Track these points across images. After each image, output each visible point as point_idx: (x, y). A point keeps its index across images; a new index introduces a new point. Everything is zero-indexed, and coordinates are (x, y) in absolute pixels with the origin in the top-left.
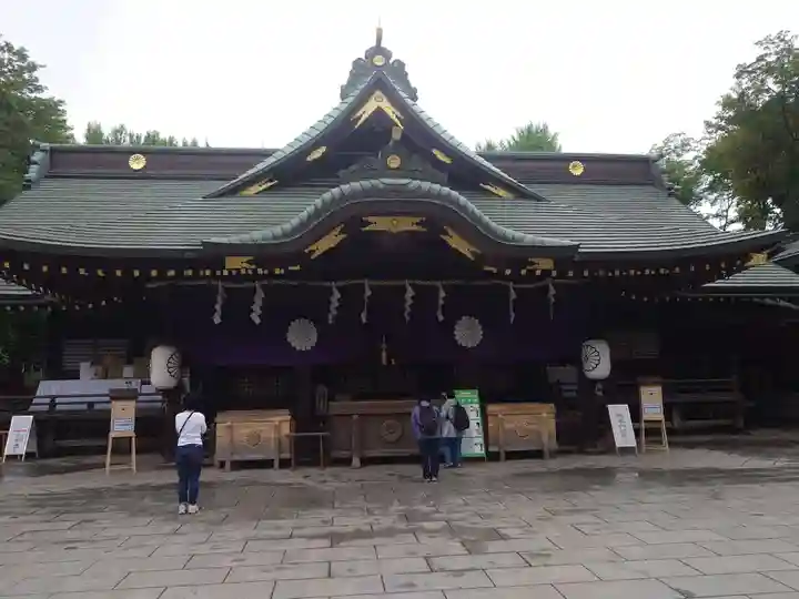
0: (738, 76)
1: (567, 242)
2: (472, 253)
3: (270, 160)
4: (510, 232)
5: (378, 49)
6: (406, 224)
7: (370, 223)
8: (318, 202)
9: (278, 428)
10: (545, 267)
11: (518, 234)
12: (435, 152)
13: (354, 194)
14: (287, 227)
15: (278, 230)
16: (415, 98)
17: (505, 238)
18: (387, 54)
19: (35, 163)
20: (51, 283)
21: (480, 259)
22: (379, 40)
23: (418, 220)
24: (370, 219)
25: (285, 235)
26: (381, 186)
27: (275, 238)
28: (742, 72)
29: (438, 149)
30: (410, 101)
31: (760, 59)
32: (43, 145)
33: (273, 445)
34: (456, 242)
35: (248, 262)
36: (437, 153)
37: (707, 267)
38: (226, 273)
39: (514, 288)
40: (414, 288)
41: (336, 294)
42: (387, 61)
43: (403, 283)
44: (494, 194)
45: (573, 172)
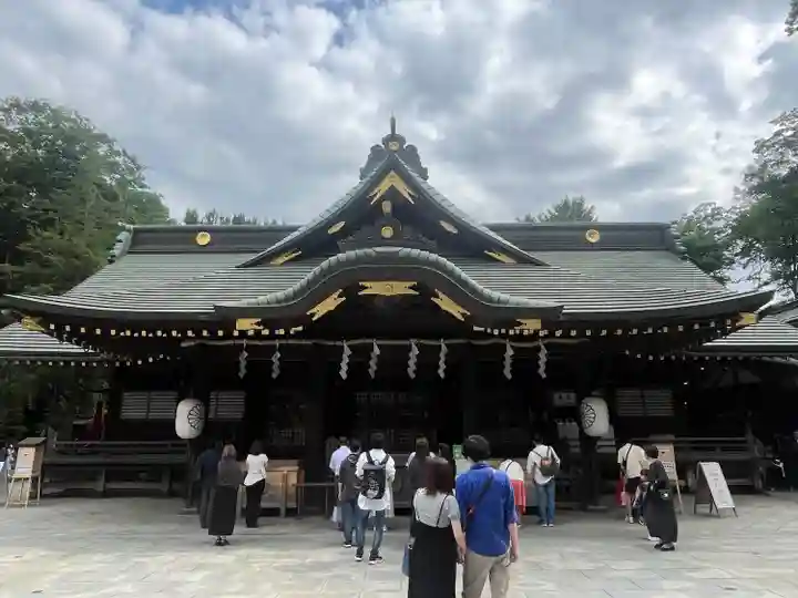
0: (757, 151)
1: (550, 303)
2: (462, 314)
3: (296, 233)
4: (496, 295)
5: (393, 137)
6: (401, 288)
7: (366, 288)
8: (317, 269)
9: (285, 478)
10: (533, 327)
11: (504, 297)
13: (349, 262)
14: (290, 290)
15: (280, 295)
16: (426, 178)
17: (490, 300)
18: (401, 140)
19: (120, 241)
21: (470, 320)
22: (393, 129)
24: (365, 284)
25: (287, 299)
26: (374, 254)
27: (278, 302)
28: (761, 146)
29: (447, 221)
30: (420, 180)
31: (778, 134)
32: (128, 226)
33: (280, 493)
34: (446, 304)
35: (258, 324)
36: (444, 224)
37: (696, 327)
38: (236, 333)
39: (512, 347)
40: (420, 347)
41: (347, 352)
42: (401, 146)
43: (408, 343)
44: (498, 261)
45: (589, 239)
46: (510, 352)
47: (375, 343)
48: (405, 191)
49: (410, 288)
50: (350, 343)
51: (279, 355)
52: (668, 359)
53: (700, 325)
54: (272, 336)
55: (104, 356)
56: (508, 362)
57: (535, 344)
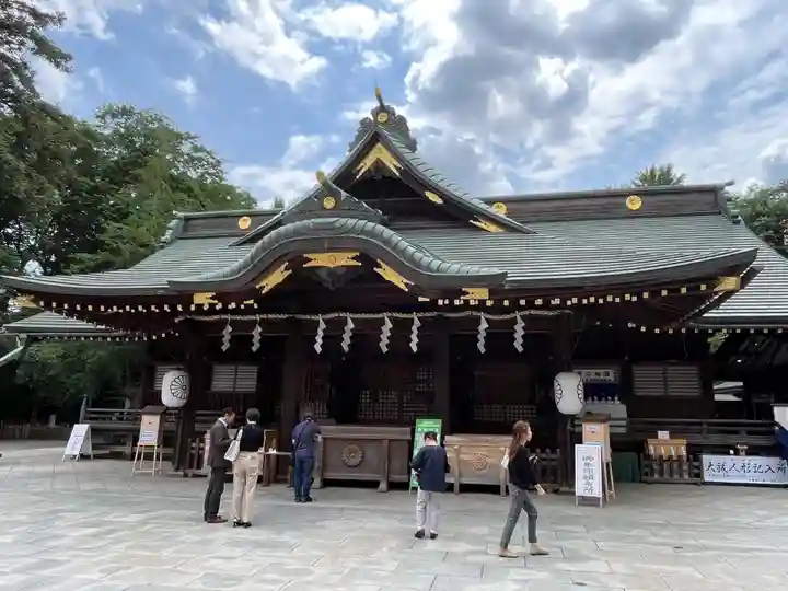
1: (495, 271)
2: (406, 285)
6: (344, 259)
7: (310, 260)
10: (479, 297)
12: (428, 194)
16: (414, 150)
18: (390, 111)
19: (170, 228)
21: (415, 291)
23: (354, 254)
24: (310, 256)
26: (311, 225)
34: (389, 274)
35: (212, 298)
36: (429, 194)
37: (664, 293)
38: (193, 308)
39: (487, 320)
40: (393, 320)
41: (322, 326)
42: (390, 117)
43: (380, 316)
44: (482, 229)
45: (630, 206)
46: (484, 325)
47: (349, 316)
48: (392, 164)
49: (353, 259)
50: (325, 317)
51: (260, 330)
52: (677, 331)
53: (669, 291)
54: (225, 310)
55: (121, 332)
56: (481, 336)
57: (512, 316)
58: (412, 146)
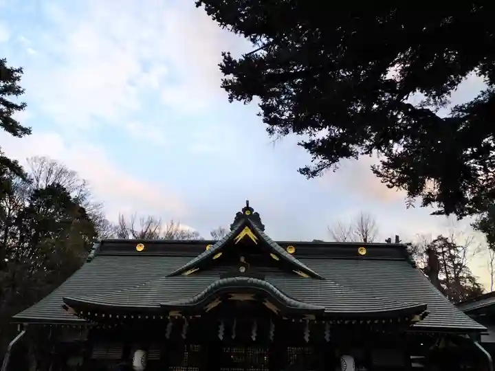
5: (248, 208)
6: (248, 297)
10: (311, 319)
12: (272, 255)
16: (263, 230)
18: (251, 210)
19: (94, 249)
20: (92, 317)
21: (280, 314)
22: (248, 204)
24: (232, 295)
25: (194, 302)
26: (236, 281)
29: (274, 254)
30: (260, 231)
34: (268, 305)
38: (169, 318)
42: (251, 213)
44: (300, 275)
45: (360, 253)
48: (253, 237)
49: (253, 297)
58: (262, 228)
